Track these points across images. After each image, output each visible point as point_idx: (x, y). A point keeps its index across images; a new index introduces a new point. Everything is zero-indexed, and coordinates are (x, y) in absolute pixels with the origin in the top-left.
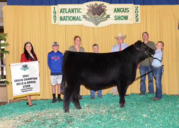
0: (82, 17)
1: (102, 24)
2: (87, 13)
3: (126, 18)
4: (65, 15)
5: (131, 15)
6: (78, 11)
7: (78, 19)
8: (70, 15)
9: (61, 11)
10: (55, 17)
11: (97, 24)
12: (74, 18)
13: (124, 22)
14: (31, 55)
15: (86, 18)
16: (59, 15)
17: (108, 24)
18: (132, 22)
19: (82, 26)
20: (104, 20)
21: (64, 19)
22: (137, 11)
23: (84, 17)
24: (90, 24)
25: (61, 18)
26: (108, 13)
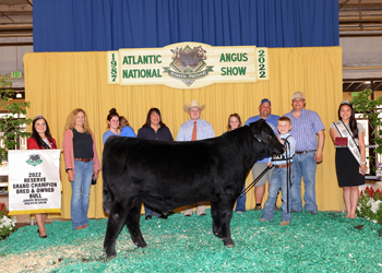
0: (162, 70)
1: (199, 83)
2: (172, 64)
3: (242, 71)
4: (133, 67)
5: (252, 67)
6: (156, 60)
7: (156, 74)
8: (140, 67)
9: (125, 61)
10: (114, 71)
11: (189, 84)
12: (148, 73)
13: (239, 78)
14: (46, 140)
15: (170, 72)
16: (121, 67)
17: (210, 83)
18: (253, 79)
19: (162, 86)
20: (203, 76)
21: (131, 75)
22: (261, 59)
23: (167, 70)
24: (178, 84)
25: (125, 74)
26: (209, 62)
